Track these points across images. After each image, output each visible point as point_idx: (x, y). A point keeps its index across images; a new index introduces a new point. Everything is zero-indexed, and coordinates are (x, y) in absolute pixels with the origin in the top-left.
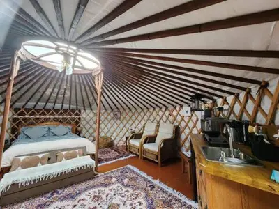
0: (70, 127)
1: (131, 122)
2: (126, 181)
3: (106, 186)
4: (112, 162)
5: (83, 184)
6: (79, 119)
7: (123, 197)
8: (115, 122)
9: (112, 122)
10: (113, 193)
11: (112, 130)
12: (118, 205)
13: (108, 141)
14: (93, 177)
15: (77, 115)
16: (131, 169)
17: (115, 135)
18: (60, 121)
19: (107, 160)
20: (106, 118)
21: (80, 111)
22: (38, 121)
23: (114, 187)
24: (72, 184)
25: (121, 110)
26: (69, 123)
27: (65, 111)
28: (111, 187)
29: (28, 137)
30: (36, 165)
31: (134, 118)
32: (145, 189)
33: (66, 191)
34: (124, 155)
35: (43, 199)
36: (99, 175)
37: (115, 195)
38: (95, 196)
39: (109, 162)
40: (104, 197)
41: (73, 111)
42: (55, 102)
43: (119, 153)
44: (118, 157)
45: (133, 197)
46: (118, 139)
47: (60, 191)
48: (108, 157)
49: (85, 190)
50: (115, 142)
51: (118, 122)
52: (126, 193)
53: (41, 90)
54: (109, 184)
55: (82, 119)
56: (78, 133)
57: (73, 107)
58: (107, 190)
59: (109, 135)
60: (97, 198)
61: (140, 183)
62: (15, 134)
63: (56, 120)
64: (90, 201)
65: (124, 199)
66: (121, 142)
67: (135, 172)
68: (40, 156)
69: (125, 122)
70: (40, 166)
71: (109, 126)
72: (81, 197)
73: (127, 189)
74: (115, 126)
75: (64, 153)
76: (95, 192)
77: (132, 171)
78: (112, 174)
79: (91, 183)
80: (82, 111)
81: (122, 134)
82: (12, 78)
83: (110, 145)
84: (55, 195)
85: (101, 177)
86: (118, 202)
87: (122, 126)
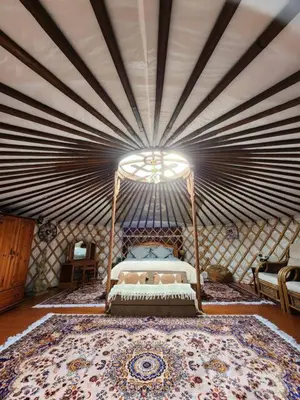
0: (171, 249)
1: (259, 243)
2: (247, 337)
3: (212, 332)
4: (227, 303)
5: (182, 320)
6: (181, 238)
7: (237, 357)
8: (232, 244)
9: (227, 243)
10: (221, 345)
11: (228, 255)
12: (227, 366)
13: (223, 273)
14: (195, 315)
15: (178, 233)
16: (259, 323)
17: (234, 264)
18: (161, 242)
19: (219, 300)
20: (216, 238)
21: (181, 229)
22: (141, 241)
23: (225, 338)
24: (169, 316)
25: (239, 224)
26: (170, 244)
27: (165, 229)
28: (219, 337)
29: (134, 257)
30: (136, 283)
31: (263, 236)
32: (286, 364)
33: (162, 322)
34: (250, 298)
35: (140, 322)
36: (204, 315)
37: (223, 349)
38: (194, 340)
39: (223, 303)
40: (206, 345)
41: (173, 229)
42: (154, 220)
43: (242, 294)
44: (238, 299)
45: (255, 365)
46: (240, 271)
47: (156, 319)
48: (221, 295)
49: (182, 328)
50: (237, 277)
51: (237, 243)
52: (244, 354)
53: (140, 207)
54: (217, 332)
55: (184, 239)
56: (181, 257)
57: (173, 224)
58: (212, 339)
59: (223, 263)
60: (196, 342)
61: (278, 350)
62: (125, 253)
63: (157, 240)
64: (186, 342)
65: (239, 362)
66: (246, 277)
67: (267, 330)
68: (139, 274)
69: (248, 243)
70: (138, 285)
71: (222, 249)
72: (177, 333)
73: (246, 349)
74: (232, 250)
75: (161, 275)
76: (195, 335)
77: (261, 326)
78: (224, 321)
79: (191, 322)
80: (184, 228)
81: (245, 264)
82: (115, 196)
83: (228, 279)
84: (151, 322)
85: (207, 320)
86: (228, 363)
87: (243, 250)
